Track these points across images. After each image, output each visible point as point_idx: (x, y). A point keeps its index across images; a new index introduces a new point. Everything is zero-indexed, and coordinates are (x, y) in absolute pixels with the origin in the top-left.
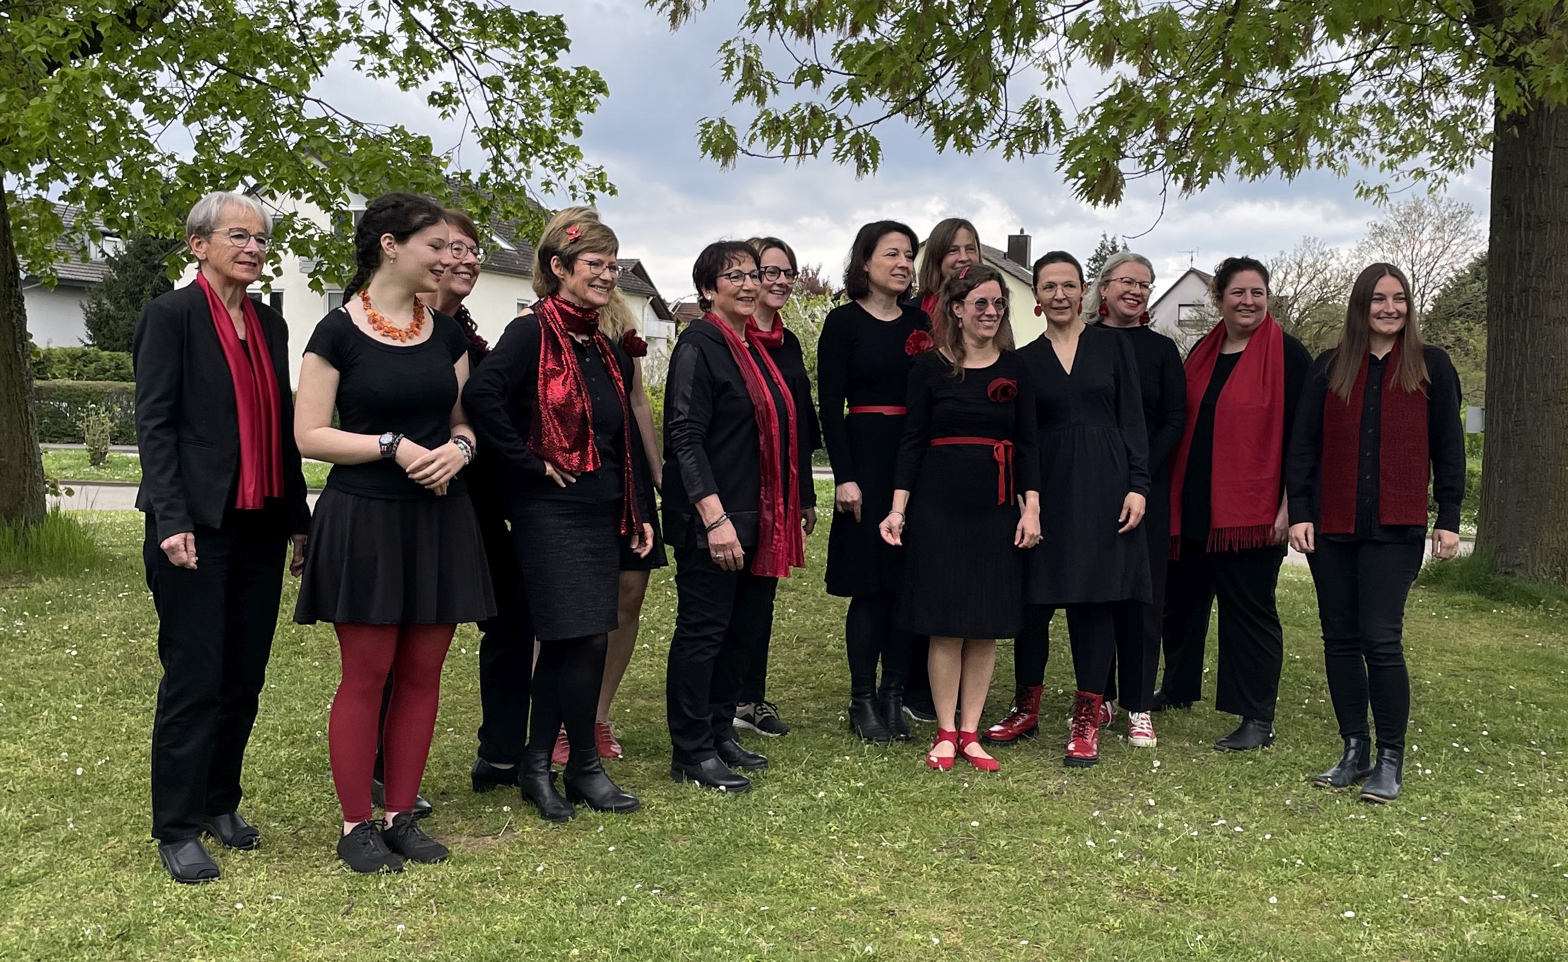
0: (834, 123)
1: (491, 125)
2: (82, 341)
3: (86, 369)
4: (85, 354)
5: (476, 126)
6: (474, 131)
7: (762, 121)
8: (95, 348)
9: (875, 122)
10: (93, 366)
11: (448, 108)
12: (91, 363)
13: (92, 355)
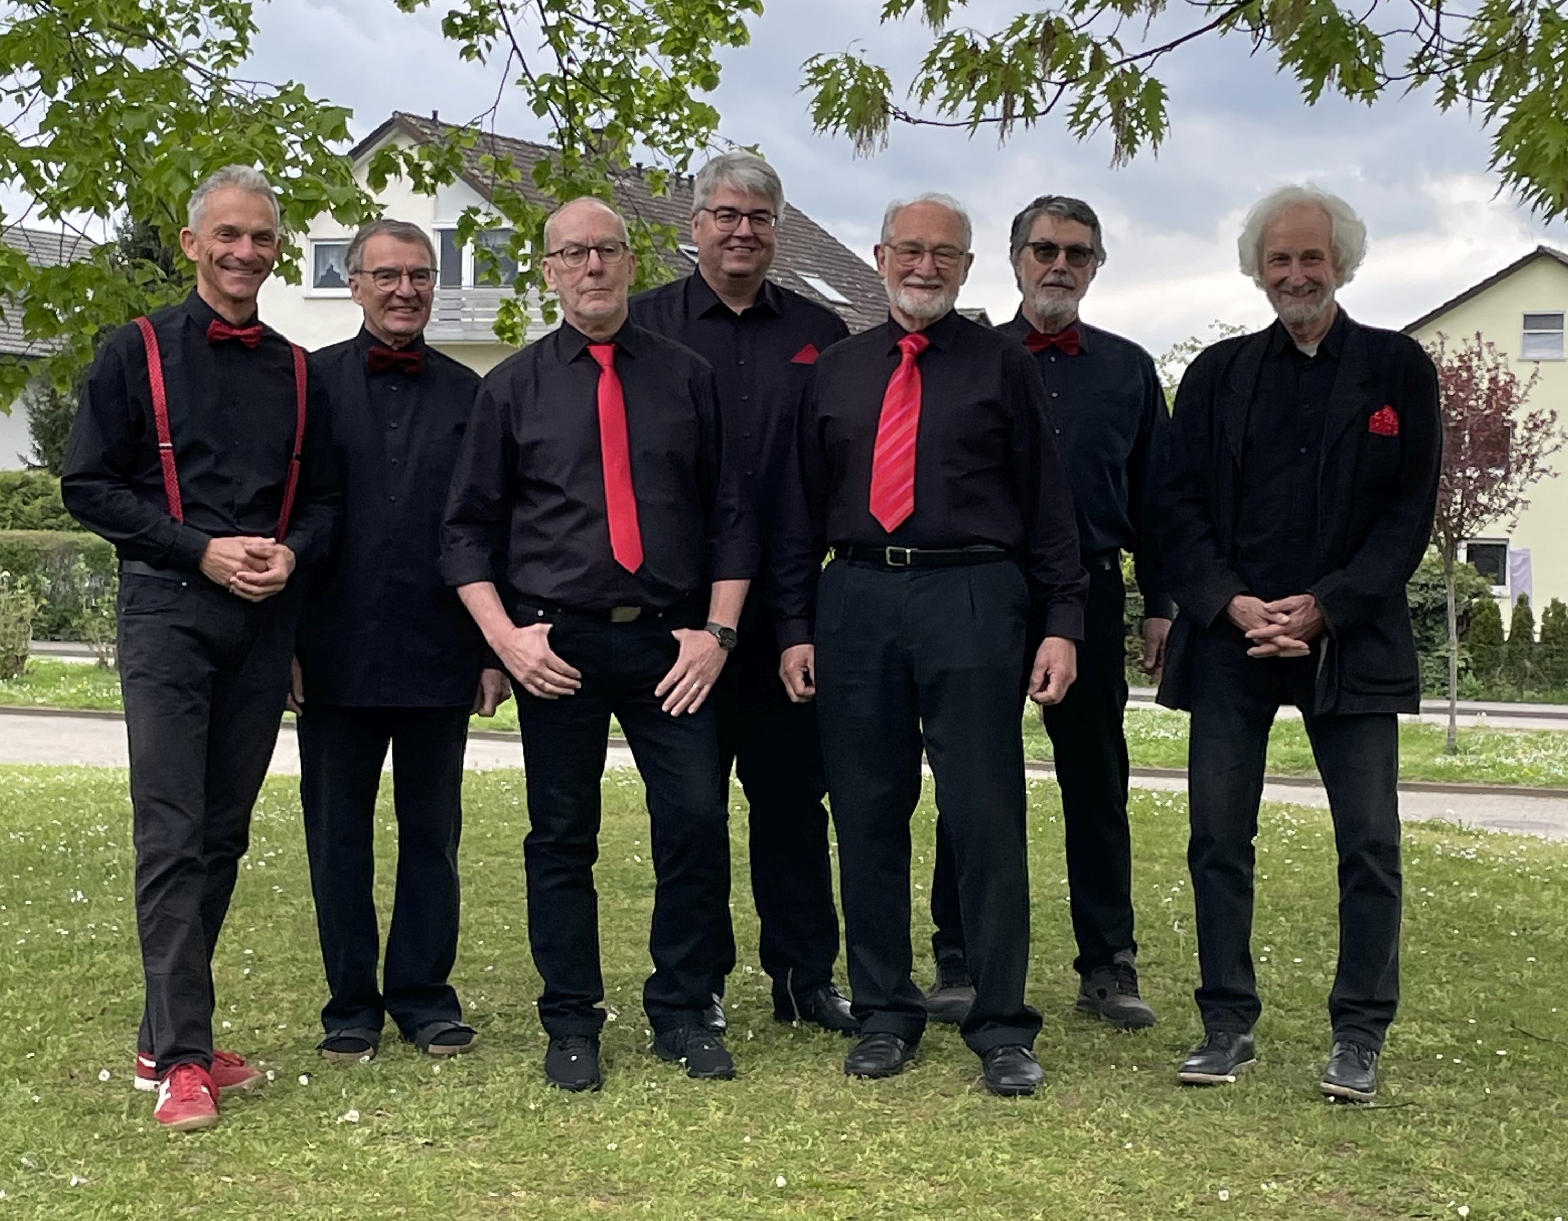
0: (1087, 53)
1: (555, 72)
2: (24, 460)
3: (26, 509)
4: (26, 482)
5: (527, 73)
6: (520, 82)
7: (946, 53)
8: (43, 473)
9: (1163, 49)
10: (39, 502)
11: (481, 41)
12: (36, 497)
13: (38, 485)
